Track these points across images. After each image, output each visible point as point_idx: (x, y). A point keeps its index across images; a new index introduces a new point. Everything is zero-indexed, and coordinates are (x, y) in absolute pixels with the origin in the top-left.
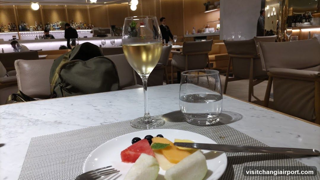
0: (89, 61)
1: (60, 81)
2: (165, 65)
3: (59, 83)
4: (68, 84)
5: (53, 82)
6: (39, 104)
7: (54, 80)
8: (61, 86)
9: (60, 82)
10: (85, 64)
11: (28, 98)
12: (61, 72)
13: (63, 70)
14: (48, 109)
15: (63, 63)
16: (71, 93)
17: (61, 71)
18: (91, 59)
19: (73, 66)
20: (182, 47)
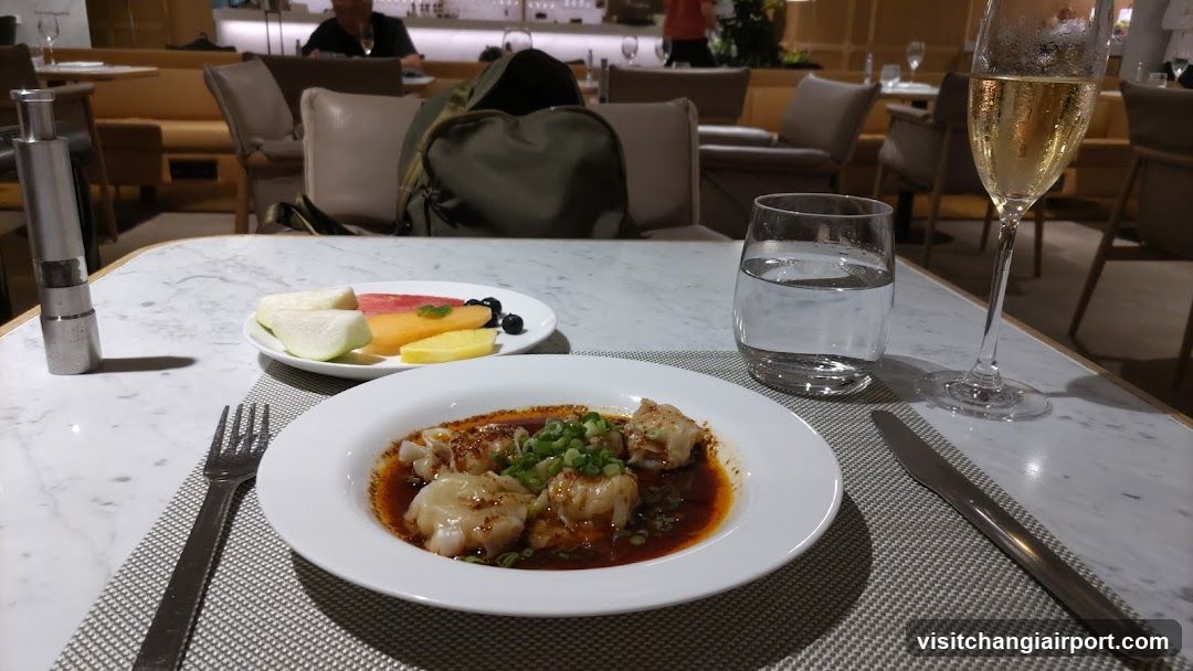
0: (530, 117)
1: (425, 179)
2: (839, 162)
3: (423, 187)
4: (447, 194)
5: (406, 177)
6: (340, 249)
7: (413, 172)
8: (427, 195)
9: (426, 183)
10: (514, 130)
11: (328, 225)
12: (432, 149)
13: (438, 142)
14: (360, 270)
15: (445, 115)
16: (455, 227)
17: (430, 145)
18: (539, 113)
19: (474, 130)
20: (935, 91)
